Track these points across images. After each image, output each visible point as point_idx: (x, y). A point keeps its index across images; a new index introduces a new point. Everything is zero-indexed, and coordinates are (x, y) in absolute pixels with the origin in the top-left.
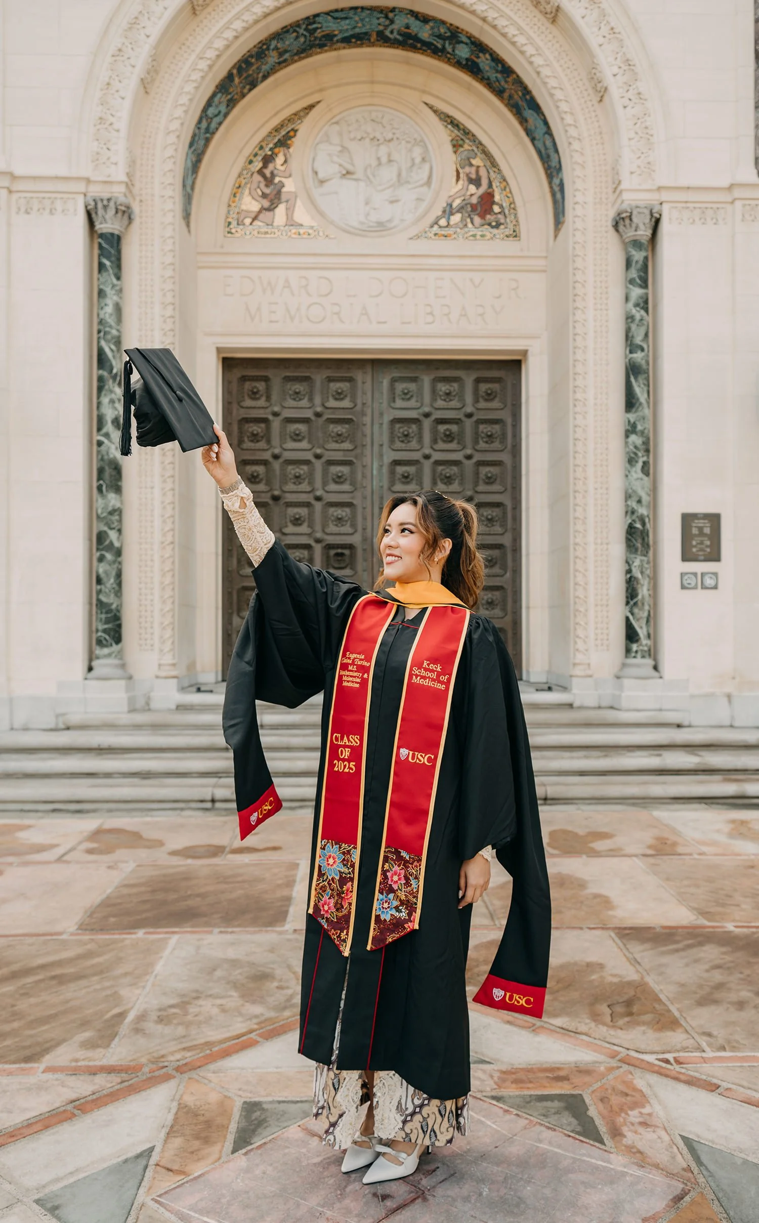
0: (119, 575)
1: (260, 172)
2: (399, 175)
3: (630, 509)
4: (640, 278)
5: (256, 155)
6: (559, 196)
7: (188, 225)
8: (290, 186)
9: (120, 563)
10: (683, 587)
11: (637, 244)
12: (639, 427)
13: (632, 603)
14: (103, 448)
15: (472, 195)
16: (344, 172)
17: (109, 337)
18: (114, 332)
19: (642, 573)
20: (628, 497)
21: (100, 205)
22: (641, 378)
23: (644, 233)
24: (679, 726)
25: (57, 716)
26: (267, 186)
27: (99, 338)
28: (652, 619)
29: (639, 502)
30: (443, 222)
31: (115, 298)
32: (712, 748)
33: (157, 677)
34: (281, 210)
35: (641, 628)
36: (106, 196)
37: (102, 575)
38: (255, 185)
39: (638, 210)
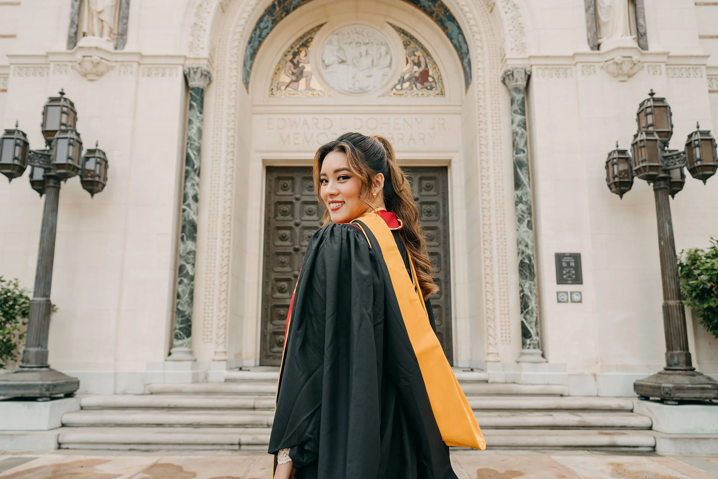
0: (192, 293)
1: (291, 61)
2: (373, 62)
3: (521, 251)
4: (520, 109)
5: (289, 52)
6: (468, 69)
7: (247, 88)
8: (308, 68)
9: (193, 285)
10: (559, 301)
11: (517, 89)
12: (524, 199)
13: (525, 312)
14: (186, 213)
15: (415, 72)
16: (340, 61)
17: (193, 147)
18: (197, 144)
19: (531, 292)
20: (519, 243)
21: (192, 72)
22: (524, 170)
23: (522, 83)
24: (561, 396)
25: (146, 385)
26: (295, 68)
27: (187, 148)
28: (539, 323)
29: (527, 246)
30: (399, 87)
31: (199, 124)
32: (586, 411)
33: (214, 360)
34: (303, 82)
35: (532, 328)
36: (195, 66)
37: (181, 293)
38: (287, 68)
39: (517, 70)
